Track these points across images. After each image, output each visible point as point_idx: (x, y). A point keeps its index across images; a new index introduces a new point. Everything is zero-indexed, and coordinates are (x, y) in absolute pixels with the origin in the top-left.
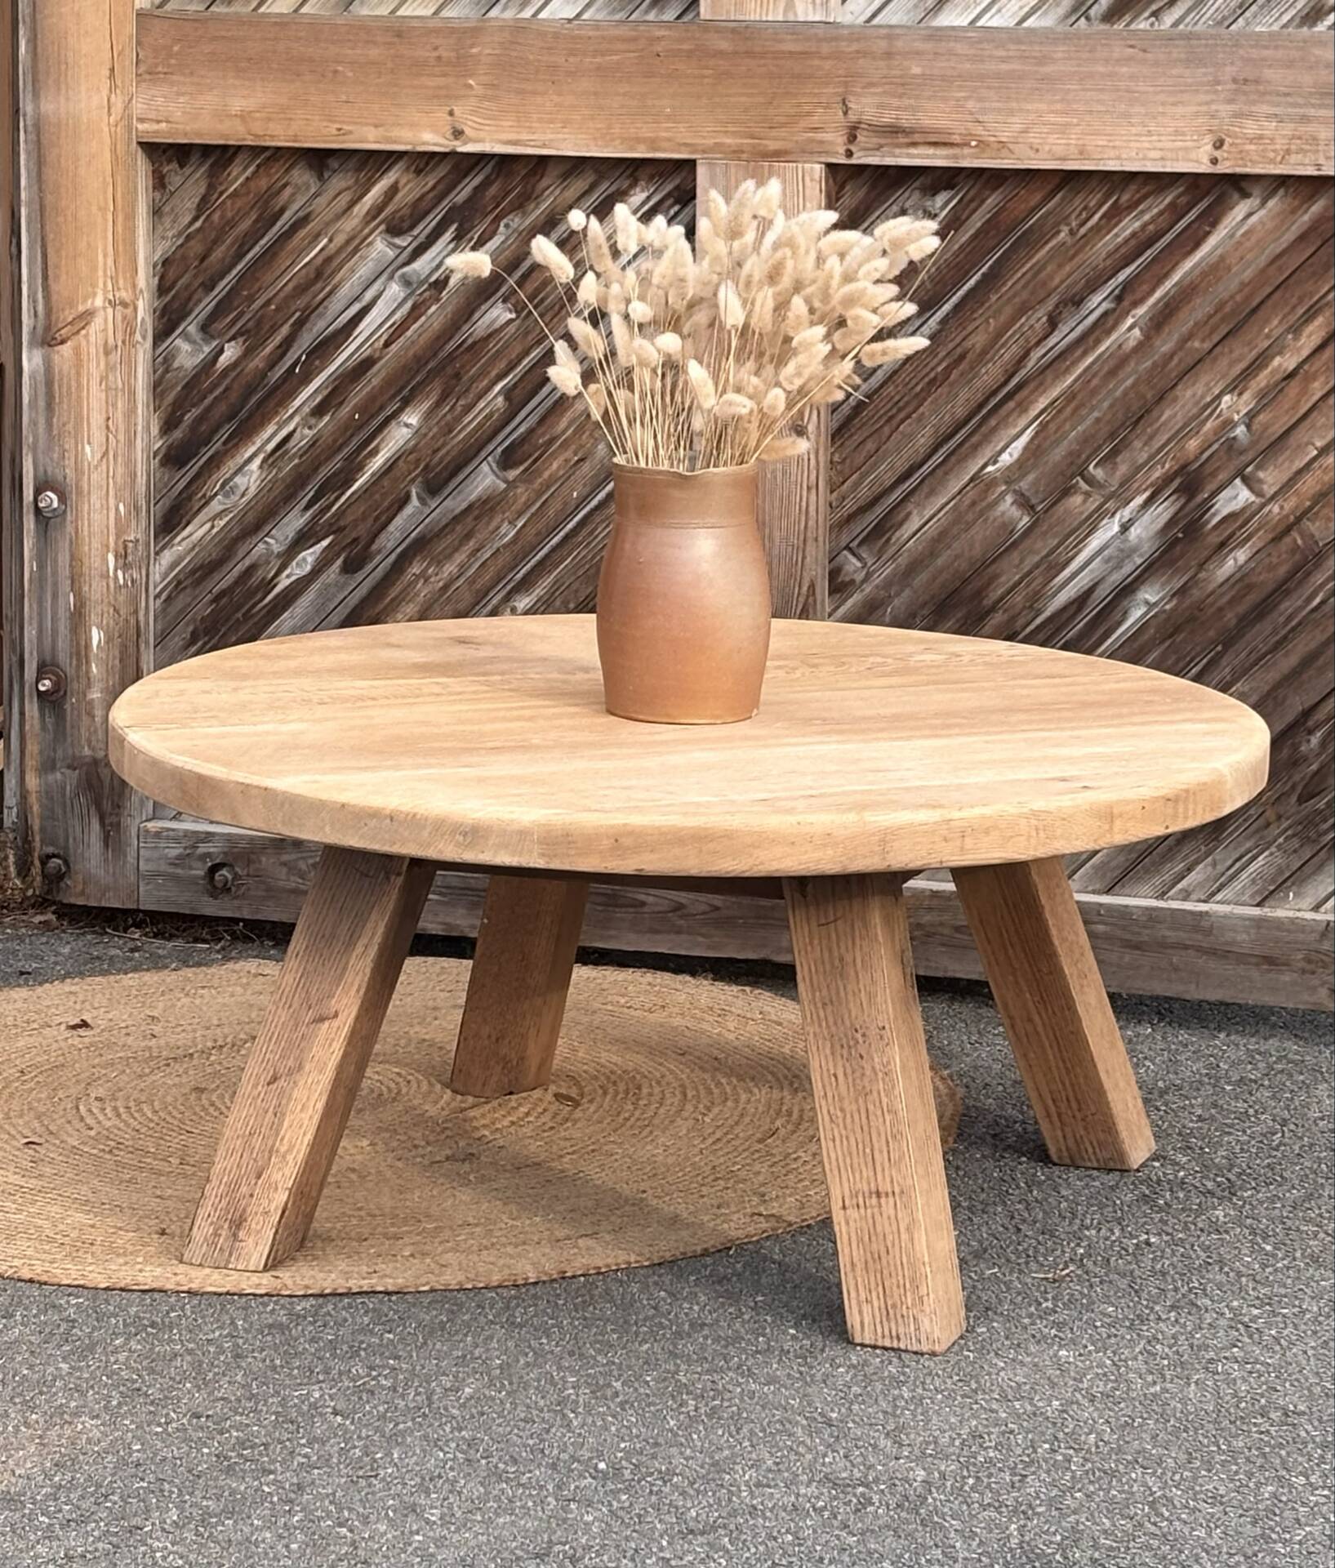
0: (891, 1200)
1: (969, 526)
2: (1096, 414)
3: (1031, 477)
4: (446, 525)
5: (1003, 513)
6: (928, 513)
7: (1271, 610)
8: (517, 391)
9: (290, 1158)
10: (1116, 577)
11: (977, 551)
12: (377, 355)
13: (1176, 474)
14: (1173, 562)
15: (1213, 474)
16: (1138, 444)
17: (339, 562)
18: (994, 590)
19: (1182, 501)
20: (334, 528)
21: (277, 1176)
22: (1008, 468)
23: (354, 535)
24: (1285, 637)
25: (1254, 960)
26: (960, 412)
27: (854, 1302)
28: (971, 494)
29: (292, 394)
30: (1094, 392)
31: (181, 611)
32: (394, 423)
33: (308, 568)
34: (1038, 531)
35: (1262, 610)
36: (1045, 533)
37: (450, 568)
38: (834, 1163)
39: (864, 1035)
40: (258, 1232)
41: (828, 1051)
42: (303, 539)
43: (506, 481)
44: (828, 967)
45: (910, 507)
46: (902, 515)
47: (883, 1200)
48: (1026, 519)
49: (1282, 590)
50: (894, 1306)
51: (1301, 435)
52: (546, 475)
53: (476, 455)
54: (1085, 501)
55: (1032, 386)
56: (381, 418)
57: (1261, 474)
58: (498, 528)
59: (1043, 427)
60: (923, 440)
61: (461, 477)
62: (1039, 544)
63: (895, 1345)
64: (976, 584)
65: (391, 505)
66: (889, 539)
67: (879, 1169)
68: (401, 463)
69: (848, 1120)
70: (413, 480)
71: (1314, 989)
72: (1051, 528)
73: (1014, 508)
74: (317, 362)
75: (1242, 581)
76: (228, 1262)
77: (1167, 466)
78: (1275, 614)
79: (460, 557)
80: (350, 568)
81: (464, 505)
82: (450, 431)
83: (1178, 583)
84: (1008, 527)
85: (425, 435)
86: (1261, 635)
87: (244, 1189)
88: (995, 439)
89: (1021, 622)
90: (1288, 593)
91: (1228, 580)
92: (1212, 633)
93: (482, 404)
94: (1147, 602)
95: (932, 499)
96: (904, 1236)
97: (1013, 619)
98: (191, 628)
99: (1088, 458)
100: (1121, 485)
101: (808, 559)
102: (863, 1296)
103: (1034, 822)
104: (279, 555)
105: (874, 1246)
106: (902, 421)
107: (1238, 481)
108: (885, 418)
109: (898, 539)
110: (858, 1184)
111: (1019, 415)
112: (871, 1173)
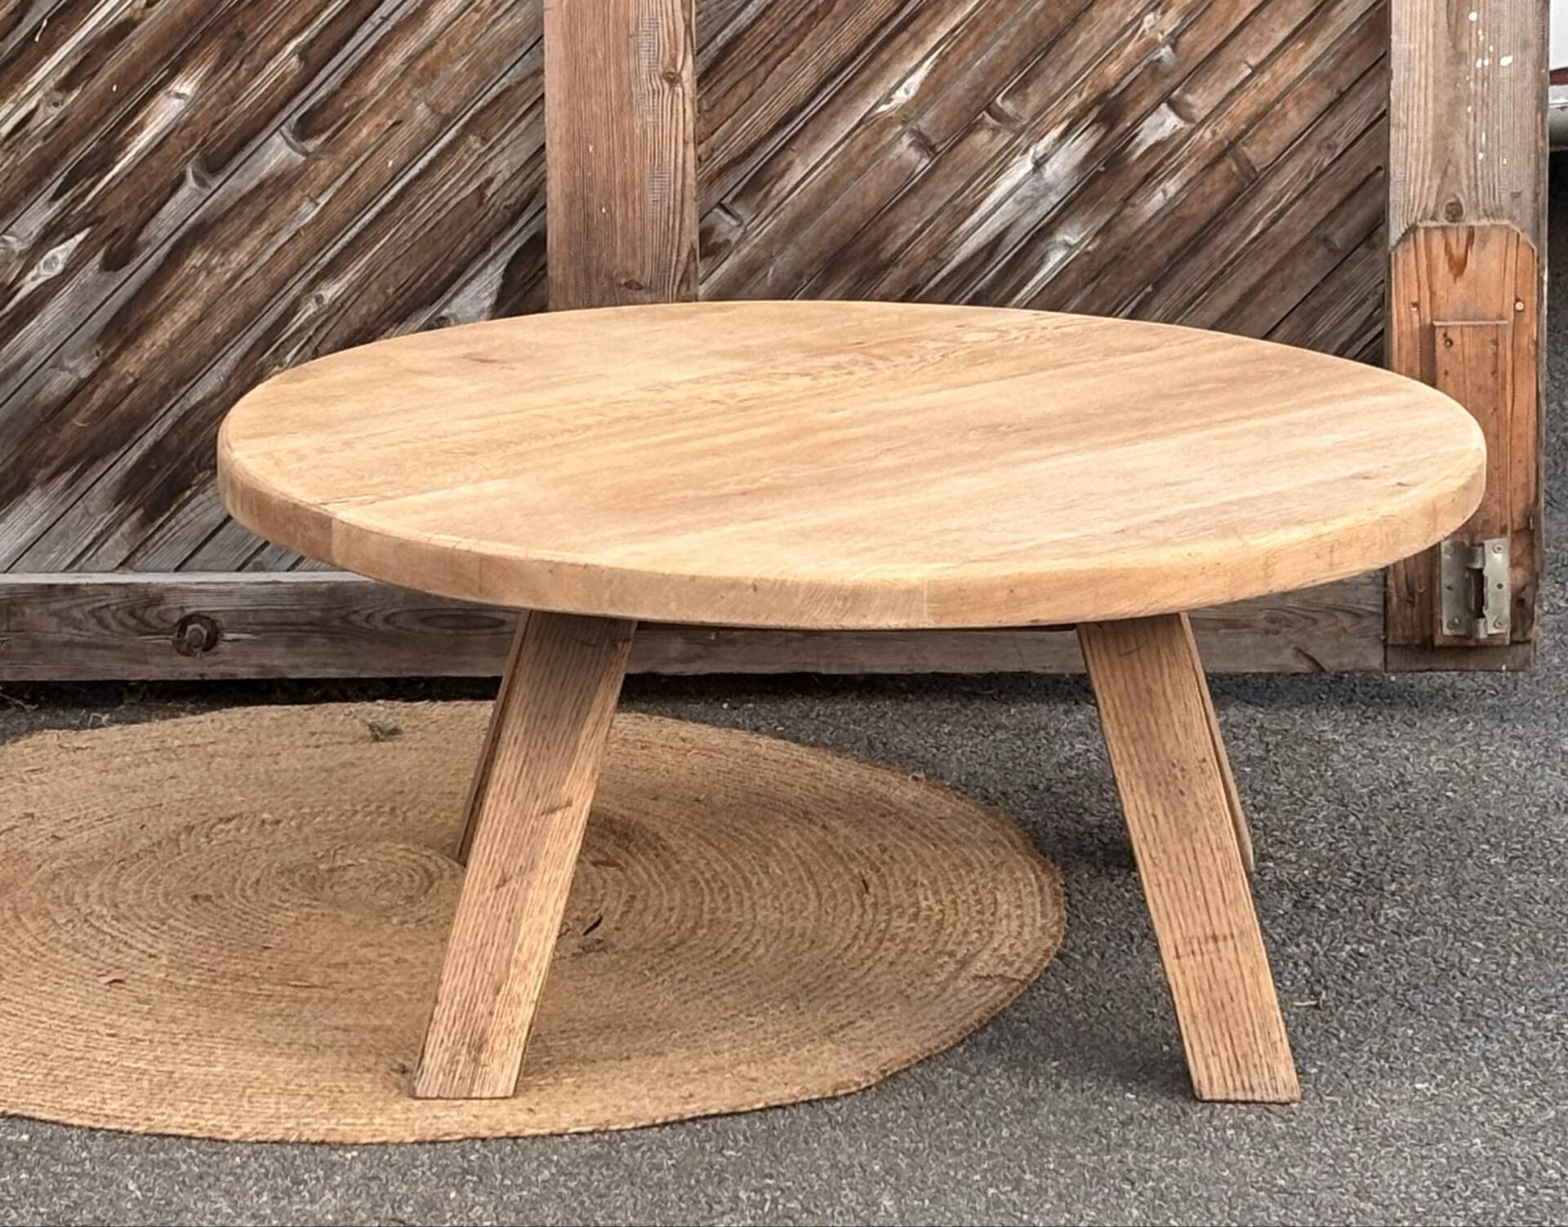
0: (1230, 943)
1: (862, 172)
2: (1001, 42)
3: (930, 115)
4: (232, 208)
5: (899, 157)
6: (813, 161)
7: (1205, 244)
8: (314, 49)
9: (533, 967)
10: (1030, 220)
11: (872, 199)
12: (138, 16)
13: (1096, 102)
14: (1093, 200)
15: (1136, 100)
16: (1051, 72)
17: (98, 258)
18: (893, 242)
19: (1103, 131)
20: (91, 219)
21: (518, 988)
22: (904, 106)
23: (116, 225)
24: (1222, 272)
25: (1210, 625)
26: (846, 47)
27: (1199, 1057)
28: (863, 138)
29: (32, 67)
30: (1000, 18)
32: (162, 94)
33: (59, 268)
34: (940, 173)
35: (1196, 244)
36: (948, 176)
37: (239, 257)
38: (1161, 906)
39: (1183, 770)
40: (504, 1053)
41: (1143, 790)
42: (50, 235)
43: (305, 153)
44: (1134, 699)
45: (791, 155)
46: (784, 164)
47: (1221, 944)
48: (926, 161)
49: (1218, 220)
50: (1244, 1056)
51: (1231, 53)
52: (355, 142)
53: (265, 125)
54: (992, 139)
55: (929, 14)
56: (145, 88)
57: (1190, 98)
58: (296, 207)
59: (943, 58)
60: (806, 79)
61: (248, 152)
62: (943, 189)
63: (1250, 1097)
64: (872, 235)
65: (160, 189)
66: (769, 192)
67: (1213, 912)
68: (172, 139)
69: (1174, 862)
70: (188, 158)
71: (1279, 649)
72: (956, 168)
73: (912, 150)
74: (62, 28)
75: (1172, 213)
76: (471, 1090)
77: (1085, 95)
78: (1211, 247)
79: (250, 244)
80: (112, 264)
81: (255, 183)
82: (233, 99)
83: (1101, 221)
84: (905, 172)
85: (202, 105)
86: (1195, 272)
87: (481, 1008)
88: (888, 76)
89: (923, 273)
90: (1224, 223)
91: (1157, 213)
92: (1140, 273)
93: (272, 66)
94: (1067, 245)
95: (817, 145)
96: (1248, 981)
97: (916, 271)
99: (994, 90)
100: (1033, 119)
101: (687, 221)
102: (1208, 1049)
104: (21, 255)
105: (1216, 995)
106: (780, 60)
107: (1164, 106)
108: (760, 57)
109: (779, 192)
110: (1192, 932)
111: (915, 48)
112: (1205, 918)
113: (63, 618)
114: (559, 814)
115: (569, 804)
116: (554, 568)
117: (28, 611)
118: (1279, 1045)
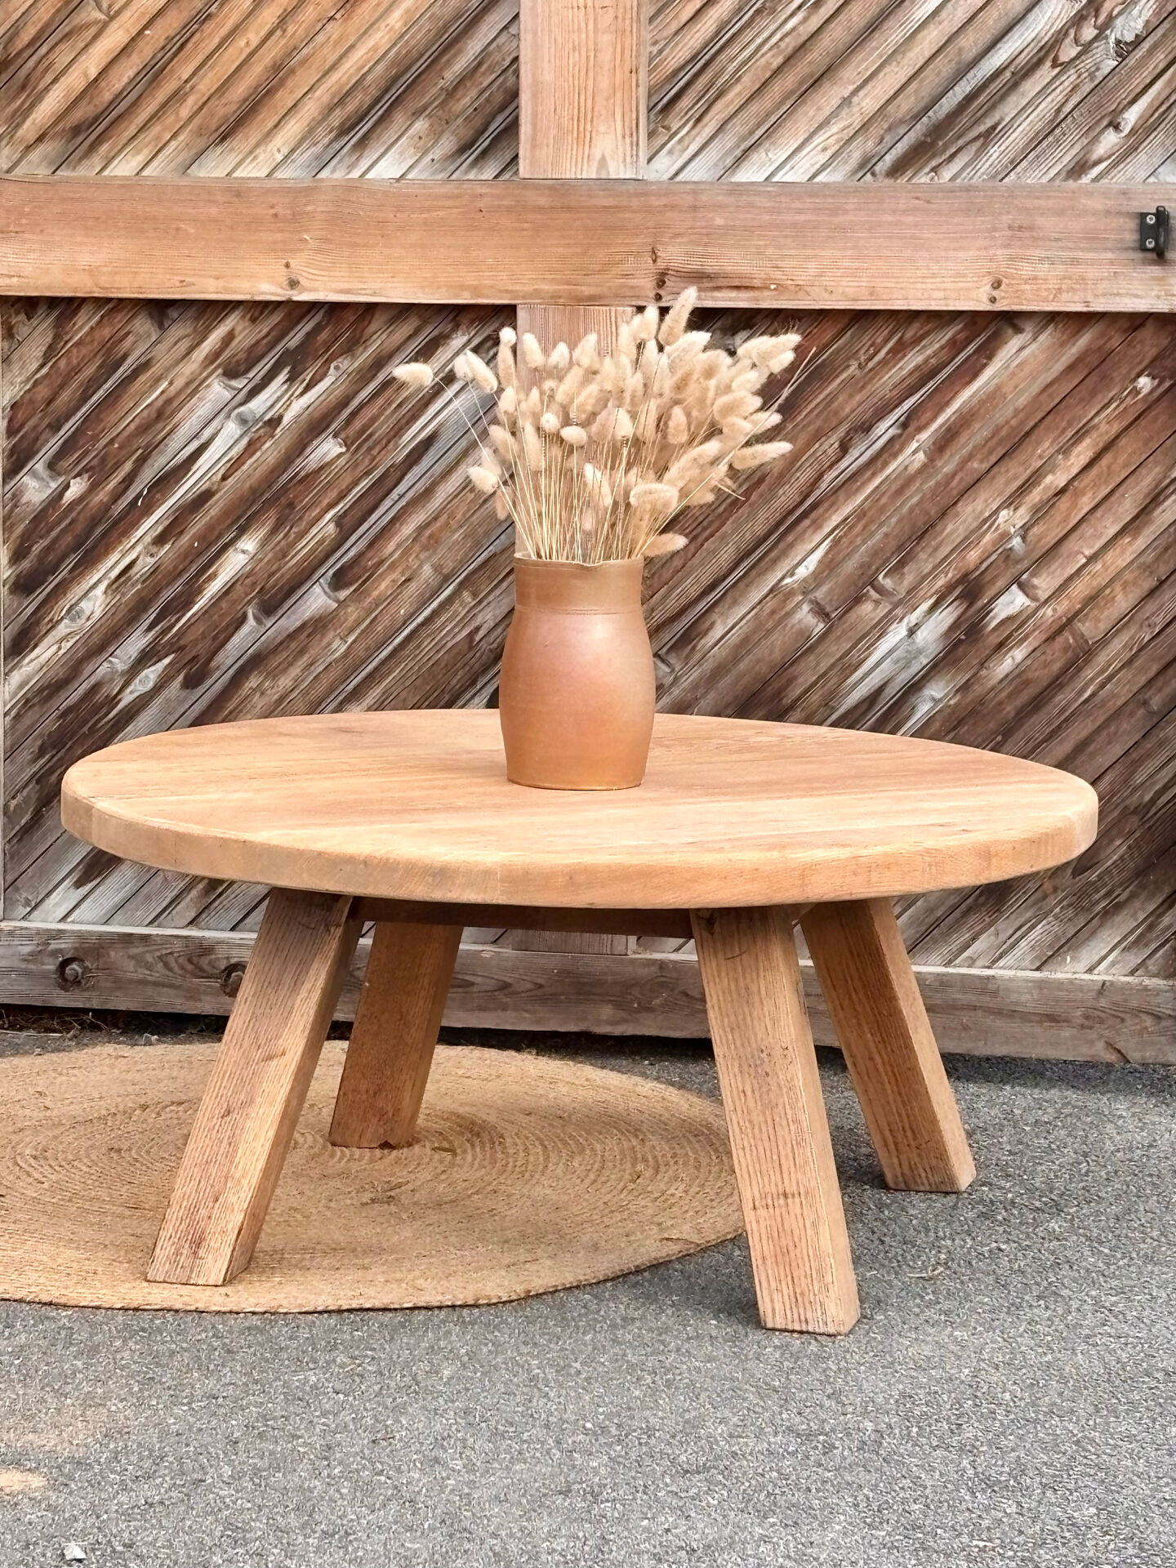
0: (797, 1200)
1: (769, 632)
2: (885, 529)
3: (825, 588)
4: (281, 643)
5: (800, 621)
6: (731, 622)
7: (1047, 702)
8: (348, 518)
9: (245, 1182)
10: (904, 677)
11: (777, 655)
12: (215, 487)
13: (959, 582)
14: (956, 662)
15: (993, 581)
16: (923, 556)
17: (181, 678)
18: (793, 690)
19: (964, 606)
20: (176, 647)
21: (233, 1199)
22: (805, 580)
23: (193, 653)
24: (1059, 727)
25: (1037, 1018)
26: (760, 530)
27: (766, 1292)
28: (770, 604)
29: (135, 524)
30: (882, 510)
31: (30, 727)
32: (231, 550)
33: (151, 685)
34: (832, 636)
35: (1037, 703)
36: (839, 638)
37: (285, 682)
38: (744, 1165)
39: (769, 1055)
40: (217, 1249)
41: (736, 1070)
42: (146, 658)
43: (337, 601)
44: (735, 996)
45: (714, 616)
46: (707, 624)
47: (790, 1201)
48: (821, 625)
49: (1057, 684)
50: (802, 1294)
51: (1071, 544)
52: (375, 593)
53: (309, 577)
54: (875, 609)
55: (826, 505)
56: (220, 543)
57: (1035, 581)
58: (330, 644)
59: (836, 543)
60: (726, 555)
61: (295, 598)
62: (834, 648)
63: (804, 1328)
64: (776, 686)
65: (228, 625)
66: (694, 648)
67: (785, 1175)
68: (238, 586)
69: (757, 1130)
70: (249, 602)
71: (1091, 1043)
72: (844, 632)
73: (810, 615)
74: (158, 496)
75: (1018, 678)
76: (190, 1277)
77: (950, 575)
78: (1049, 707)
79: (295, 671)
80: (191, 683)
81: (298, 623)
82: (284, 556)
83: (961, 679)
84: (804, 634)
85: (261, 560)
86: (1038, 725)
87: (203, 1212)
88: (792, 554)
90: (1061, 686)
91: (1007, 676)
92: (992, 725)
93: (314, 531)
94: (933, 699)
95: (735, 609)
96: (809, 1232)
97: (811, 715)
98: (39, 742)
99: (878, 569)
100: (909, 592)
102: (773, 1285)
103: (927, 859)
104: (123, 674)
105: (783, 1240)
106: (707, 539)
107: (1014, 587)
108: (692, 536)
109: (704, 646)
110: (767, 1189)
111: (814, 532)
112: (779, 1177)
113: (138, 960)
114: (274, 1062)
115: (283, 1054)
116: (224, 843)
117: (112, 954)
118: (831, 1286)
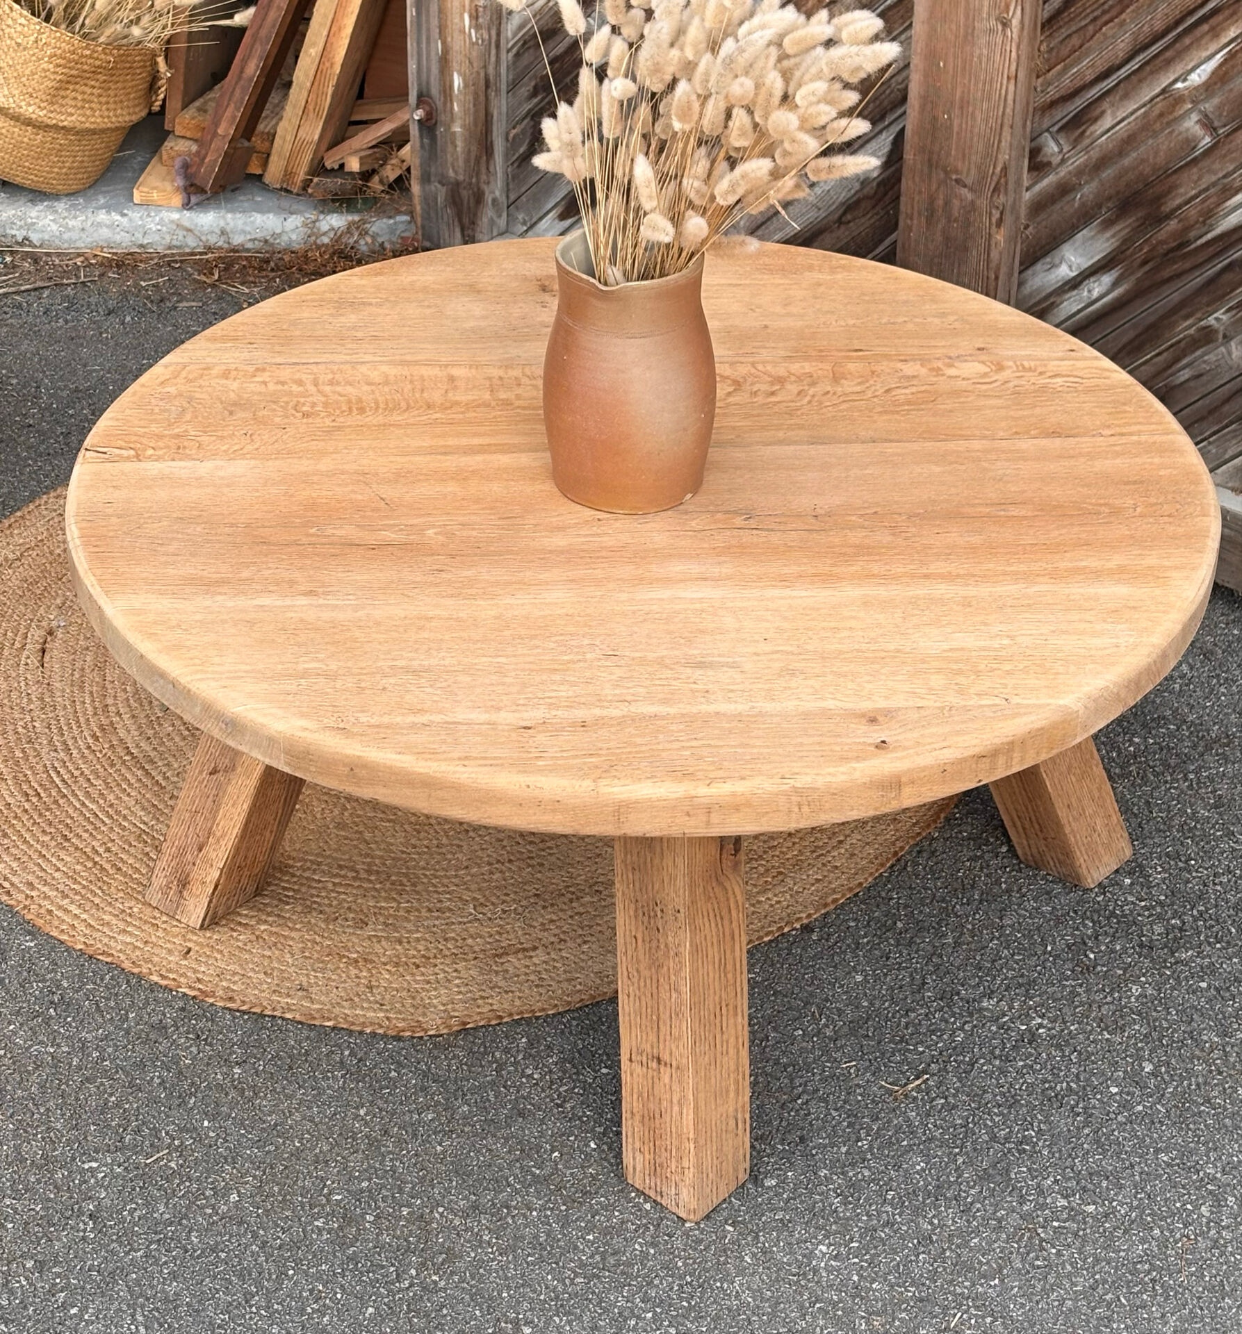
0: (668, 1070)
1: (1155, 134)
3: (1216, 101)
5: (1188, 130)
6: (1120, 115)
11: (1161, 159)
18: (1173, 199)
21: (212, 854)
22: (1196, 88)
26: (1159, 25)
28: (1160, 106)
31: (527, 67)
34: (1218, 152)
36: (1223, 157)
39: (662, 911)
41: (632, 912)
45: (1105, 105)
46: (1098, 111)
47: (662, 1068)
48: (1208, 139)
55: (1227, 13)
59: (1231, 56)
60: (1123, 44)
62: (1217, 166)
63: (658, 1199)
64: (1158, 190)
66: (1084, 132)
67: (661, 1037)
69: (642, 983)
72: (1230, 152)
73: (1197, 127)
76: (176, 913)
84: (1191, 144)
87: (190, 857)
88: (1187, 58)
89: (1192, 234)
95: (1125, 103)
96: (676, 1108)
97: (1187, 229)
98: (533, 84)
101: (1003, 144)
102: (637, 1143)
106: (1106, 23)
108: (1091, 17)
109: (1092, 134)
110: (643, 1046)
111: (1211, 40)
112: (655, 1040)
118: (686, 1171)
